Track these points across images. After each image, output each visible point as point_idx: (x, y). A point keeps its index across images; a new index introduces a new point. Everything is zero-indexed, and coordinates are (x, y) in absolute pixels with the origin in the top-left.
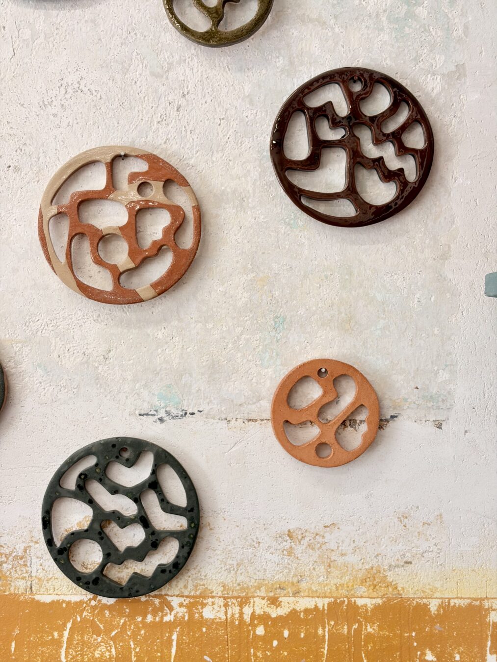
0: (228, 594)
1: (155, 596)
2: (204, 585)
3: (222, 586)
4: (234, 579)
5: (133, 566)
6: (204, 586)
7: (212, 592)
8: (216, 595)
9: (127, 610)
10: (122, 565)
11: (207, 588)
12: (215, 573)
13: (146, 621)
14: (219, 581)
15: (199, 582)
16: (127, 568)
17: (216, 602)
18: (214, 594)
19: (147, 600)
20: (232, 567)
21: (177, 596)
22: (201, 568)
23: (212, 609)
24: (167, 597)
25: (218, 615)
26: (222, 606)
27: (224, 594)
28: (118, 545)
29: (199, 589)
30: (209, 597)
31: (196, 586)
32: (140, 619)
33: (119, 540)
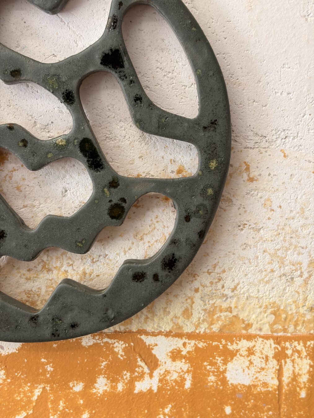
0: (285, 330)
1: (116, 335)
2: (229, 310)
3: (272, 313)
4: (301, 297)
5: (62, 266)
6: (231, 312)
7: (249, 326)
8: (258, 333)
9: (49, 368)
10: (36, 261)
11: (236, 317)
12: (256, 282)
13: (94, 391)
14: (266, 302)
15: (218, 302)
16: (49, 270)
17: (257, 349)
18: (252, 331)
19: (96, 345)
20: (296, 270)
21: (168, 334)
22: (224, 271)
23: (247, 363)
24: (143, 337)
25: (262, 377)
26: (271, 358)
27: (276, 331)
28: (24, 213)
29: (219, 317)
30: (240, 337)
31: (211, 313)
32: (78, 387)
33: (29, 202)
